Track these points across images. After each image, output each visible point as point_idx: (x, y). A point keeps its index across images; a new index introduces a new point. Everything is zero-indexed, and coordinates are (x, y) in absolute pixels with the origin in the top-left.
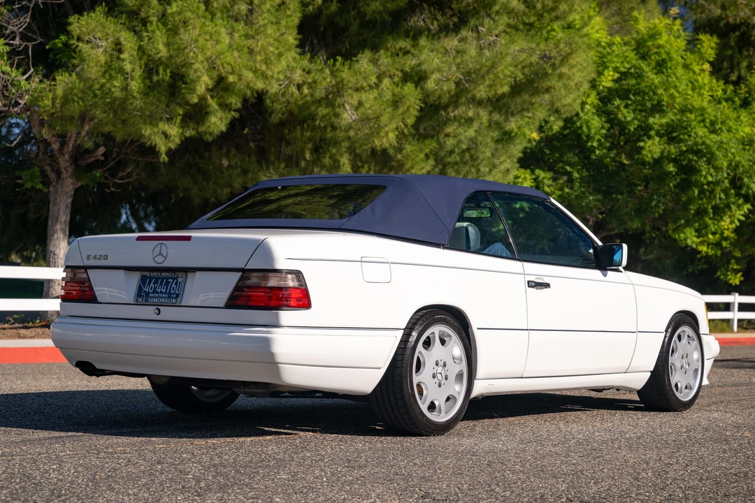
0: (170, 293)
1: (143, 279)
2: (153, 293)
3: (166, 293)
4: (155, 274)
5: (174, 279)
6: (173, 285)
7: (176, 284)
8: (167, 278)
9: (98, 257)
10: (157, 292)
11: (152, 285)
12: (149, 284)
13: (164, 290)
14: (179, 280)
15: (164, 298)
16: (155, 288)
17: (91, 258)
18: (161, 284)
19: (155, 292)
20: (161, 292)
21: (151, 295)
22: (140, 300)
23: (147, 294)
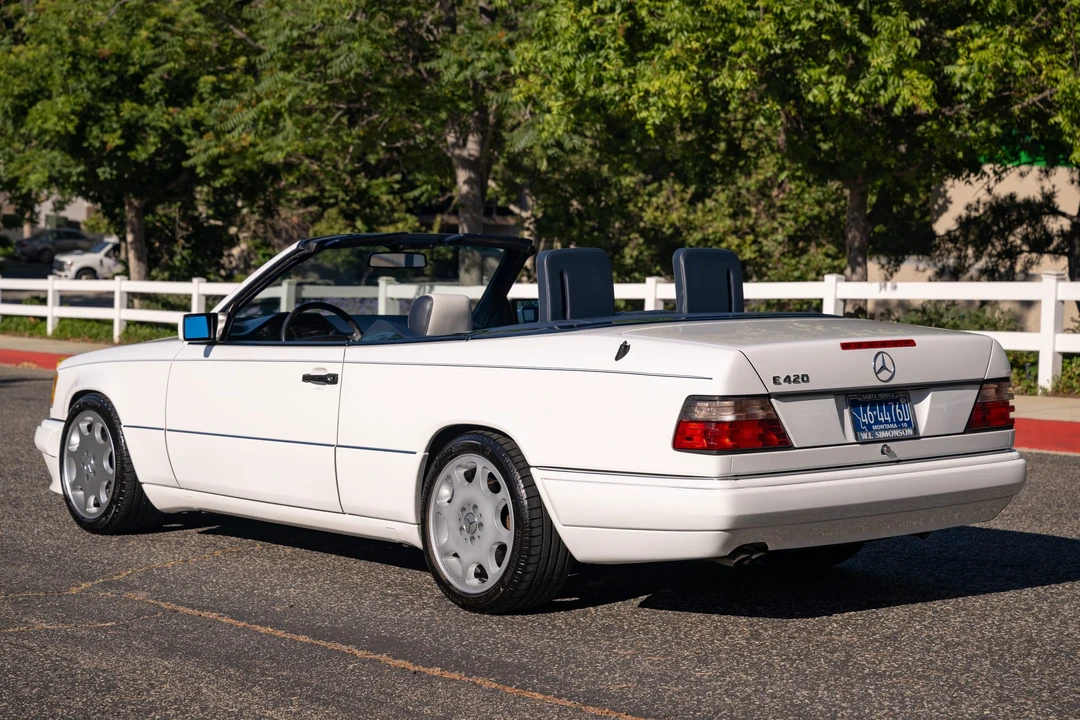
0: (898, 422)
2: (874, 424)
3: (892, 422)
4: (869, 397)
5: (896, 402)
6: (898, 411)
7: (900, 407)
9: (792, 379)
10: (880, 423)
11: (869, 413)
12: (865, 412)
13: (889, 418)
15: (892, 429)
16: (876, 417)
17: (781, 381)
18: (881, 411)
19: (877, 422)
20: (886, 422)
21: (875, 427)
22: (864, 436)
23: (869, 427)
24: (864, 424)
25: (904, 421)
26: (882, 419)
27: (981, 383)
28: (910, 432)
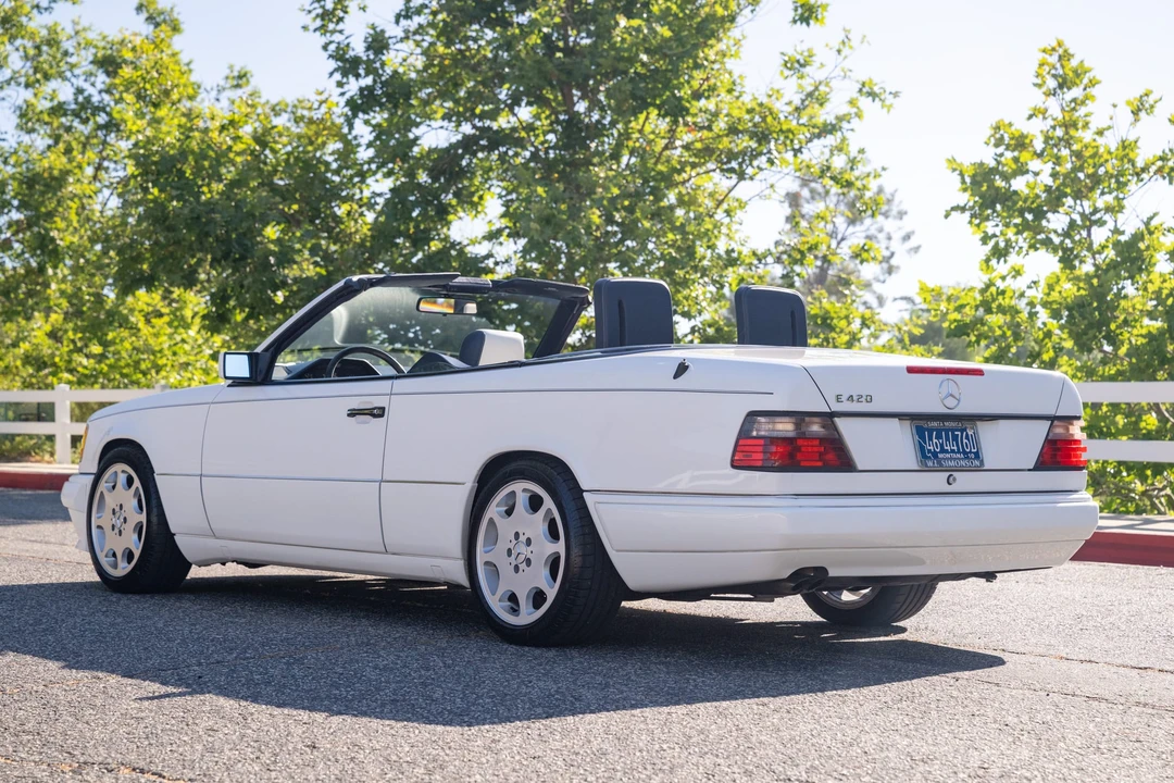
0: (964, 452)
1: (920, 432)
2: (940, 452)
3: (959, 452)
4: (935, 424)
5: (962, 431)
6: (965, 441)
7: (967, 438)
8: (953, 431)
9: (855, 398)
10: (947, 452)
11: (935, 441)
12: (931, 439)
13: (955, 448)
14: (970, 433)
15: (958, 459)
16: (942, 445)
17: (844, 398)
18: (947, 439)
19: (943, 451)
20: (953, 451)
21: (940, 456)
22: (930, 464)
23: (935, 455)
24: (929, 451)
25: (971, 452)
26: (948, 448)
27: (1052, 419)
28: (977, 463)
